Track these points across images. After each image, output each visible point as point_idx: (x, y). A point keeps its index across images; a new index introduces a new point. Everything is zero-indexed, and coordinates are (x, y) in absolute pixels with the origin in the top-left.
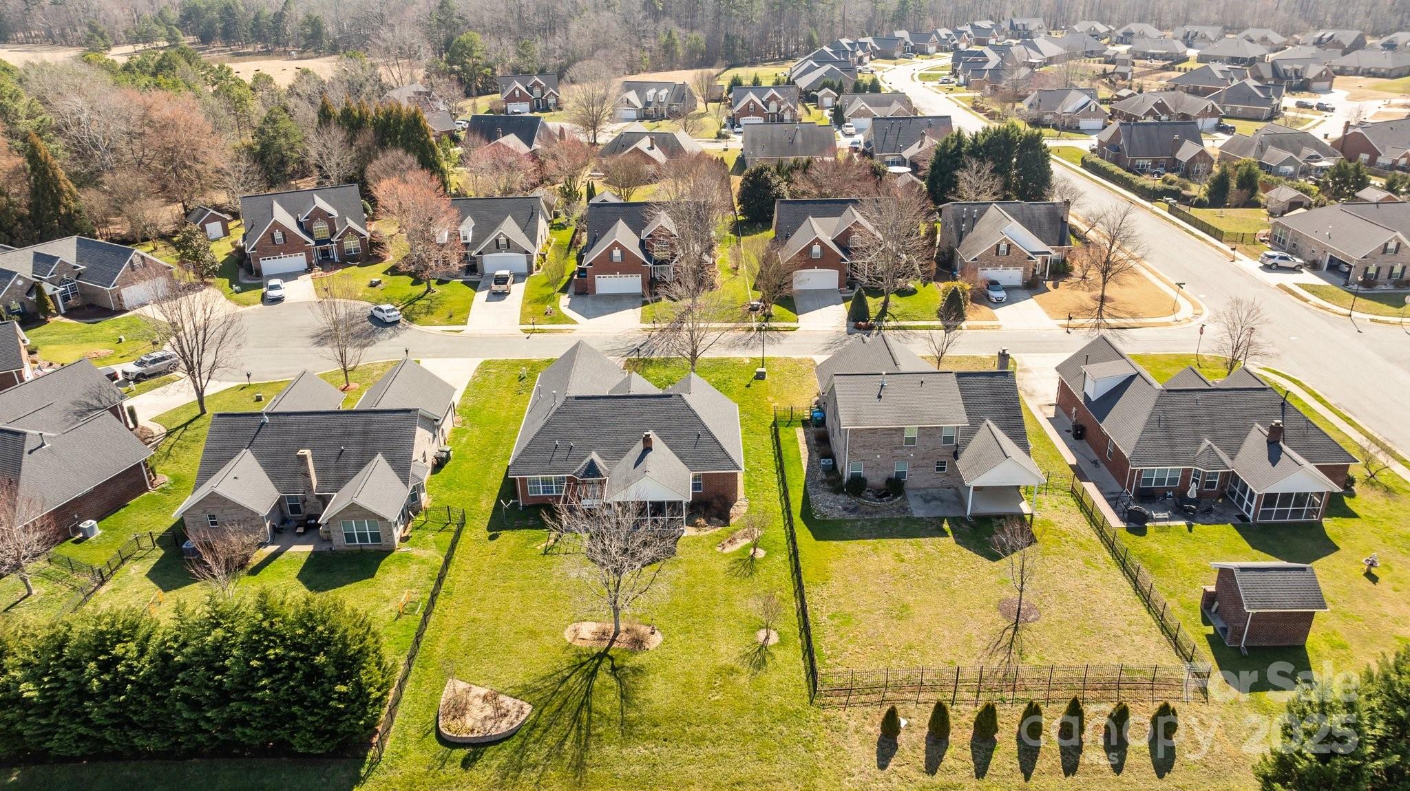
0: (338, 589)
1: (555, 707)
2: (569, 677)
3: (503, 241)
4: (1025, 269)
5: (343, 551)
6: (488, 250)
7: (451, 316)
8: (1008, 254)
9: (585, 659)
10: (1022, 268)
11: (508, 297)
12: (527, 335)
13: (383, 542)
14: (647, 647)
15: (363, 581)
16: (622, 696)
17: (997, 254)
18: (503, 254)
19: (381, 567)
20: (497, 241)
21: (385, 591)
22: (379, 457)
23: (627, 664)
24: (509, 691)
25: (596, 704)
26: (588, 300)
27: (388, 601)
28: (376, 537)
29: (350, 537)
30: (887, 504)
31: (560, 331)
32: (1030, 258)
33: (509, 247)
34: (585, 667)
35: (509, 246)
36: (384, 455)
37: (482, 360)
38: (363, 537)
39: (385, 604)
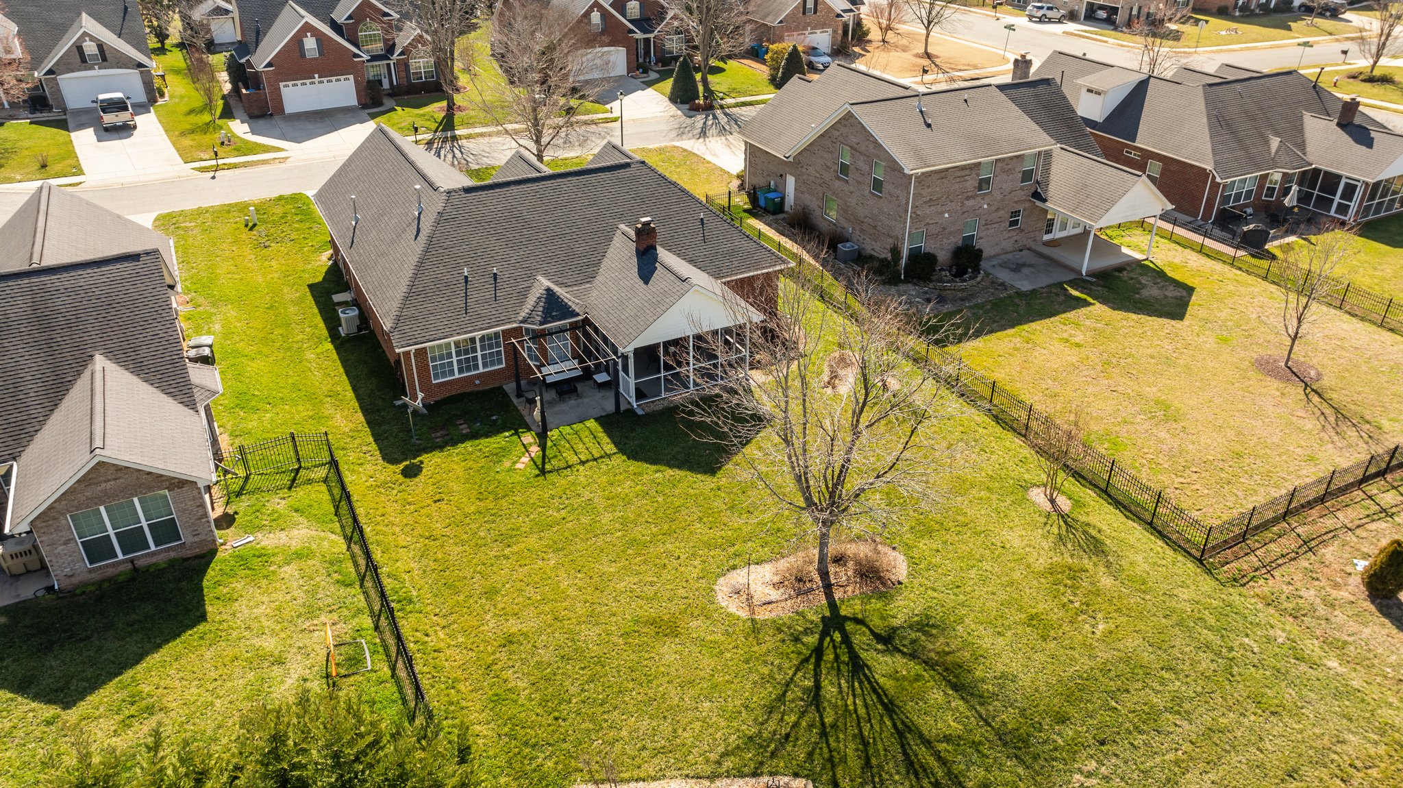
0: (128, 675)
1: (854, 763)
2: (818, 687)
3: (90, 48)
4: (835, 32)
5: (85, 584)
6: (65, 65)
7: (44, 166)
8: (815, 12)
9: (812, 640)
10: (830, 30)
11: (136, 133)
12: (212, 174)
13: (186, 537)
14: (893, 578)
15: (185, 636)
16: (955, 688)
17: (804, 13)
18: (96, 72)
19: (209, 594)
20: (80, 49)
21: (257, 642)
22: (100, 361)
23: (896, 622)
24: (728, 764)
25: (927, 725)
26: (277, 120)
27: (280, 662)
28: (167, 531)
29: (97, 549)
30: (973, 282)
31: (264, 162)
32: (839, 16)
33: (104, 59)
34: (829, 656)
35: (105, 56)
36: (110, 355)
37: (154, 215)
38: (132, 540)
39: (277, 671)
